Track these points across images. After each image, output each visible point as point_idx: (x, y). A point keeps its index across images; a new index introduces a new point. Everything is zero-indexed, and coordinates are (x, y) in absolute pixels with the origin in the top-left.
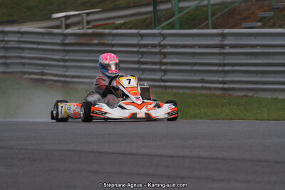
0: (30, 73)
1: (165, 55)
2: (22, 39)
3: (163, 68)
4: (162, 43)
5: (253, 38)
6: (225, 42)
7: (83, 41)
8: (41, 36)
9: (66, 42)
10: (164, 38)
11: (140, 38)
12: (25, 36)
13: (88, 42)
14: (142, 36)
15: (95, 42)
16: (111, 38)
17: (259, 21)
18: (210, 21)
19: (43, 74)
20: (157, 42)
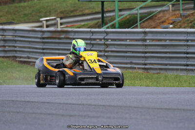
0: (21, 57)
1: (107, 45)
2: (16, 34)
3: (106, 54)
4: (106, 38)
5: (165, 35)
6: (146, 38)
7: (55, 36)
8: (27, 32)
9: (44, 36)
10: (107, 35)
11: (92, 34)
12: (18, 32)
13: (58, 37)
14: (93, 33)
15: (63, 36)
16: (73, 34)
17: (171, 24)
18: (139, 24)
19: (29, 58)
20: (102, 37)
